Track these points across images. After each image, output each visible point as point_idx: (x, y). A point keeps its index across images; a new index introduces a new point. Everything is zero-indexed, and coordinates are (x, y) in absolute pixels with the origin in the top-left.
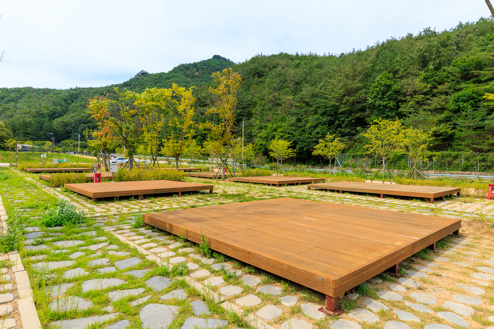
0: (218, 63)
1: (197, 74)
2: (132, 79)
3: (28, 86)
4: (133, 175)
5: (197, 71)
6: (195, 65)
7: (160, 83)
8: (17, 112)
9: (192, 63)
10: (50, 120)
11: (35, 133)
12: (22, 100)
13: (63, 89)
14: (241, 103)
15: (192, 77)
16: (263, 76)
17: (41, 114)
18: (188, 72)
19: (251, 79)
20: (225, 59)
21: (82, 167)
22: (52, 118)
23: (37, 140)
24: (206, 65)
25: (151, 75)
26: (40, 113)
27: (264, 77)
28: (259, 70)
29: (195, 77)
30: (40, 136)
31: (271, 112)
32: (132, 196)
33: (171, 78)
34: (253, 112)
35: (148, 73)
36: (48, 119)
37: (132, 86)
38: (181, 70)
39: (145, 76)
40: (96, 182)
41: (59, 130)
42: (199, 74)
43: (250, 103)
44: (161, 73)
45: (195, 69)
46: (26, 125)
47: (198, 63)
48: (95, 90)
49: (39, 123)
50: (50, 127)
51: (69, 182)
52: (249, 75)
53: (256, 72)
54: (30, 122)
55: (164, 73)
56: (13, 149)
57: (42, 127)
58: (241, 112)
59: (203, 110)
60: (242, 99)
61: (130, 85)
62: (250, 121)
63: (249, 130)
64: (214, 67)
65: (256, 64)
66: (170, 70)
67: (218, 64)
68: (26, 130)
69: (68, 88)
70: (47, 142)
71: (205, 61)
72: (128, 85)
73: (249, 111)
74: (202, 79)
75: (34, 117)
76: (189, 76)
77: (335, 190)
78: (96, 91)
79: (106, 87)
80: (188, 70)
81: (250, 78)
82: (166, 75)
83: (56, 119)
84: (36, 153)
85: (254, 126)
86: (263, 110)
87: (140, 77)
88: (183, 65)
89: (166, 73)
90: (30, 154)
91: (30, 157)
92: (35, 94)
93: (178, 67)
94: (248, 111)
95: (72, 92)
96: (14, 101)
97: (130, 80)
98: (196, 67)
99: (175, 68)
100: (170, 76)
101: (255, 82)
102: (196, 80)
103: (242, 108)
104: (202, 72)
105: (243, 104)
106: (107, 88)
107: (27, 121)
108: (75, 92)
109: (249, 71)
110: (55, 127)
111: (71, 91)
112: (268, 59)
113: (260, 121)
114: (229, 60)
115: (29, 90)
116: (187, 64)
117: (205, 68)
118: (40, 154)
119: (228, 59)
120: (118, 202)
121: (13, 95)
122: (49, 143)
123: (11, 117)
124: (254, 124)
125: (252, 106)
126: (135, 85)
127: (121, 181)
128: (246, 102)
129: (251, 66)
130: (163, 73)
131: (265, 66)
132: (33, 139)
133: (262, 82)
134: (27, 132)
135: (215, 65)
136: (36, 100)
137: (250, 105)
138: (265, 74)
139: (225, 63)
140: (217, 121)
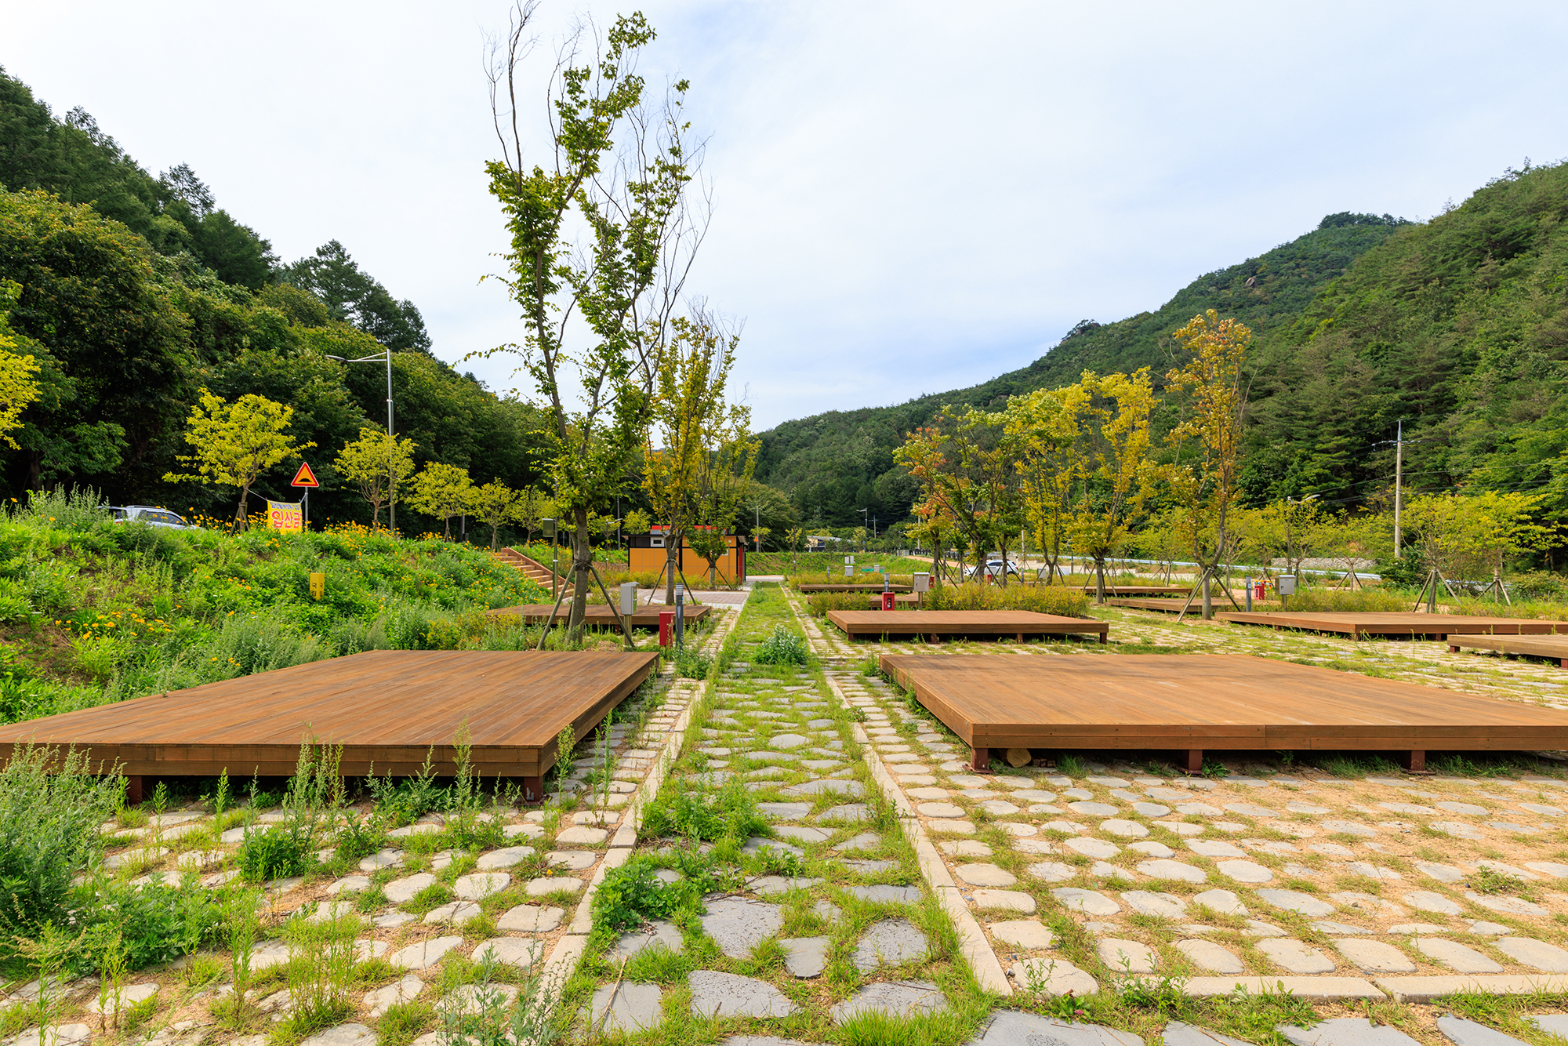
0: (1338, 240)
1: (1258, 292)
2: (1056, 349)
3: (831, 410)
4: (959, 598)
5: (1260, 282)
6: (1251, 267)
7: (1132, 345)
8: (811, 468)
9: (1241, 261)
10: (869, 478)
11: (841, 511)
12: (820, 441)
13: (895, 405)
14: (1408, 368)
15: (1241, 307)
16: (1522, 250)
17: (851, 468)
18: (1228, 294)
19: (1465, 271)
20: (1369, 221)
21: (897, 583)
22: (873, 475)
23: (845, 526)
24: (1291, 259)
25: (1106, 327)
26: (851, 465)
27: (1528, 253)
28: (1507, 231)
29: (1252, 305)
30: (851, 516)
31: (1543, 383)
32: (914, 635)
33: (1167, 324)
34: (1459, 391)
35: (1097, 325)
36: (865, 475)
37: (1053, 369)
38: (1201, 293)
39: (1091, 334)
40: (886, 609)
41: (888, 499)
42: (1268, 291)
43: (1446, 361)
44: (1137, 317)
45: (1252, 280)
46: (825, 494)
47: (1263, 257)
48: (963, 394)
49: (848, 488)
50: (869, 495)
51: (840, 607)
52: (1455, 258)
53: (1489, 239)
54: (833, 487)
55: (1146, 313)
56: (800, 547)
57: (854, 495)
58: (1408, 399)
59: (1258, 408)
60: (1410, 354)
61: (1049, 368)
62: (1440, 426)
63: (1439, 457)
64: (1325, 256)
65: (1492, 214)
66: (1167, 301)
67: (1341, 244)
68: (826, 505)
69: (906, 400)
70: (857, 530)
71: (1288, 246)
72: (1042, 368)
73: (1445, 390)
74: (1277, 306)
75: (840, 475)
76: (1229, 305)
77: (1546, 658)
78: (966, 397)
79: (989, 383)
80: (1225, 288)
81: (1459, 270)
82: (1150, 320)
83: (880, 476)
84: (837, 553)
85: (1458, 443)
86: (1508, 379)
87: (1077, 340)
88: (1210, 278)
89: (1152, 312)
90: (826, 558)
91: (826, 562)
92: (843, 425)
93: (1194, 285)
94: (1437, 391)
95: (914, 409)
96: (806, 446)
97: (1048, 354)
98: (1254, 274)
99: (1182, 292)
100: (1166, 318)
101: (1479, 279)
102: (1253, 314)
103: (1412, 385)
104: (1277, 283)
105: (1416, 369)
106: (992, 385)
107: (827, 486)
108: (920, 407)
109: (1454, 243)
110: (878, 495)
111: (911, 407)
112: (1558, 178)
113: (1491, 423)
114: (1390, 218)
115: (833, 417)
116: (1222, 271)
117: (1289, 268)
118: (844, 556)
119: (1386, 216)
120: (887, 644)
121: (804, 433)
122: (861, 531)
123: (801, 479)
124: (1459, 436)
125: (1455, 373)
126: (1062, 366)
127: (936, 609)
128: (1431, 361)
129: (1468, 224)
130: (1142, 315)
131: (1536, 210)
132: (837, 523)
133: (1515, 273)
134: (826, 508)
135: (1328, 249)
136: (844, 437)
137: (1451, 367)
138: (1537, 239)
139: (1369, 232)
140: (1307, 441)
